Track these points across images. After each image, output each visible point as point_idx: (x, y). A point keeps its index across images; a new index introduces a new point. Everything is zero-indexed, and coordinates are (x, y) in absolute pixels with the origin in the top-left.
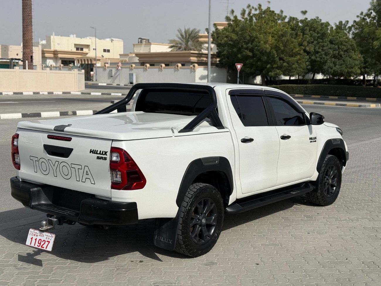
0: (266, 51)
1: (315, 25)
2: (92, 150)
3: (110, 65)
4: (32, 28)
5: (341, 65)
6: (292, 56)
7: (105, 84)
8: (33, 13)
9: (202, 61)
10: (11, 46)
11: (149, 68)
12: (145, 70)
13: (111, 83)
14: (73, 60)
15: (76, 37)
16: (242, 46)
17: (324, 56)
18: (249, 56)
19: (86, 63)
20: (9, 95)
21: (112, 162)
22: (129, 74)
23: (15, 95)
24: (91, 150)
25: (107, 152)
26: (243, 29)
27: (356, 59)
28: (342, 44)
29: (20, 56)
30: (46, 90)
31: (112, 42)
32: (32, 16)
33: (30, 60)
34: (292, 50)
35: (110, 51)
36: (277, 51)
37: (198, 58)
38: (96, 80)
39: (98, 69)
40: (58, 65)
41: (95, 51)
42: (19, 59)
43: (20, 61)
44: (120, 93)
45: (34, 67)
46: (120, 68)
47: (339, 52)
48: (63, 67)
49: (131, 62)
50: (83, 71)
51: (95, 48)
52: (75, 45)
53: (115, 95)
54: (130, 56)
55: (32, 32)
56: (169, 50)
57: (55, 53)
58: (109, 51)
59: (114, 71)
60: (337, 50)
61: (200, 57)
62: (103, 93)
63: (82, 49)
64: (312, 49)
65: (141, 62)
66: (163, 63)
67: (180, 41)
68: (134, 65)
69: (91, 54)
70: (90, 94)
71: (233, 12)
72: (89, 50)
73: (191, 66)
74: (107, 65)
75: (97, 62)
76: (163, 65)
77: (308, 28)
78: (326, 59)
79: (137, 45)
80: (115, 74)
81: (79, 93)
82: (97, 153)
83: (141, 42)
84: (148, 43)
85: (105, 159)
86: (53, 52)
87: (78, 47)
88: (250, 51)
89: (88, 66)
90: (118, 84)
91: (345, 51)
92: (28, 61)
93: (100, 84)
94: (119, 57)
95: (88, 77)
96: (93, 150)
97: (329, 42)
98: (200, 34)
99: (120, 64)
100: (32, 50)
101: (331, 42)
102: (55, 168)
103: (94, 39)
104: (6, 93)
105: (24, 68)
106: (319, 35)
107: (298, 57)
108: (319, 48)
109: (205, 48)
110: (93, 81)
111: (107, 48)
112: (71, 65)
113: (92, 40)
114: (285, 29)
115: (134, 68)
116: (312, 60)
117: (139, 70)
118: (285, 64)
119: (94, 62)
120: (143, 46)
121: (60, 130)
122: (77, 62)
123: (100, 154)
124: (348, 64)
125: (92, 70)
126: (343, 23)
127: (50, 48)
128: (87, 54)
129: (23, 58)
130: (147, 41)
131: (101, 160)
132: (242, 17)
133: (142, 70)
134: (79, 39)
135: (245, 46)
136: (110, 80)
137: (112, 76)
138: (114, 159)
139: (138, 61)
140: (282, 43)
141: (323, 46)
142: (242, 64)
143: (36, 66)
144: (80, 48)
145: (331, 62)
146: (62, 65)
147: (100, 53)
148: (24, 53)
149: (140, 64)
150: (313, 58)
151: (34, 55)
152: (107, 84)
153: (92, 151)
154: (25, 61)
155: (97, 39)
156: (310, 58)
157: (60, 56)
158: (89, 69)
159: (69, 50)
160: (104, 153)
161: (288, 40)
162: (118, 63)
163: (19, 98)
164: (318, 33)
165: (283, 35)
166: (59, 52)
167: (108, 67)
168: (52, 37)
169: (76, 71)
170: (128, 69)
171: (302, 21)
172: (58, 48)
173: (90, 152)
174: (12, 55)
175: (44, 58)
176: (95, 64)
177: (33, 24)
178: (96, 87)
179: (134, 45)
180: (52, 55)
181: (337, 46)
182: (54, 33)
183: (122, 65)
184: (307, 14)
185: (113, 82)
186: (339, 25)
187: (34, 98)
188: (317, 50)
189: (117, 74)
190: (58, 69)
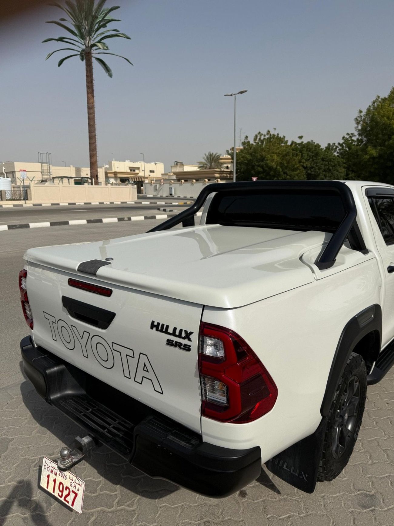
0: (273, 167)
1: (310, 147)
2: (156, 324)
3: (155, 181)
4: (96, 154)
5: (330, 177)
6: (293, 170)
7: (152, 196)
8: (97, 142)
9: (223, 176)
10: (82, 168)
11: (184, 183)
12: (181, 184)
13: (156, 195)
14: (128, 178)
15: (130, 162)
16: (255, 164)
17: (317, 170)
18: (260, 171)
19: (138, 180)
20: (81, 205)
21: (202, 358)
22: (169, 188)
23: (86, 205)
24: (153, 322)
25: (191, 333)
26: (255, 151)
27: (341, 172)
28: (331, 161)
29: (89, 176)
30: (109, 201)
31: (156, 165)
32: (96, 144)
33: (96, 178)
34: (294, 166)
35: (155, 172)
36: (281, 167)
37: (220, 175)
38: (145, 193)
39: (146, 185)
40: (118, 182)
41: (143, 172)
42: (88, 178)
43: (88, 179)
44: (164, 202)
45: (99, 184)
46: (162, 183)
47: (329, 167)
48: (121, 184)
49: (171, 179)
50: (136, 186)
51: (143, 170)
52: (130, 168)
53: (160, 204)
54: (169, 175)
55: (97, 157)
56: (198, 170)
57: (115, 173)
58: (153, 172)
59: (158, 186)
60: (327, 166)
61: (222, 174)
62: (151, 202)
63: (134, 171)
64: (309, 165)
65: (178, 178)
66: (194, 179)
67: (206, 162)
68: (172, 181)
69: (141, 174)
70: (141, 203)
71: (247, 137)
72: (140, 171)
73: (215, 181)
74: (153, 182)
75: (146, 179)
76: (194, 181)
77: (305, 149)
78: (319, 173)
79: (173, 166)
80: (159, 188)
81: (133, 203)
82: (166, 332)
83: (177, 164)
84: (181, 165)
85: (187, 348)
86: (113, 173)
87: (131, 169)
88: (261, 168)
89: (139, 183)
90: (162, 195)
91: (334, 166)
92: (94, 179)
93: (148, 196)
94: (161, 176)
95: (139, 191)
96: (158, 324)
97: (321, 159)
98: (221, 157)
99: (162, 181)
100: (97, 171)
101: (323, 159)
102: (84, 342)
103: (143, 163)
104: (79, 204)
105: (92, 184)
106: (313, 154)
107: (298, 171)
108: (314, 165)
109: (224, 167)
110: (143, 194)
111: (152, 170)
112: (127, 182)
113: (141, 164)
114: (288, 150)
115: (173, 183)
116: (308, 173)
117: (177, 184)
118: (288, 177)
119: (143, 180)
120: (178, 167)
121: (89, 271)
122: (131, 180)
123: (174, 334)
124: (335, 176)
125: (142, 186)
126: (331, 145)
127: (112, 170)
128: (138, 174)
129: (91, 177)
130: (181, 164)
131: (177, 349)
132: (254, 141)
133: (179, 184)
134: (132, 163)
135: (257, 164)
136: (155, 193)
137: (157, 190)
138: (209, 351)
139: (175, 178)
140: (286, 161)
141: (317, 163)
142: (257, 177)
143: (101, 183)
144: (132, 169)
145: (323, 175)
146: (120, 182)
147: (147, 174)
148: (91, 173)
149: (177, 180)
150: (309, 172)
151: (99, 174)
152: (153, 196)
153: (155, 326)
154: (92, 179)
155: (145, 163)
156: (306, 172)
157: (119, 175)
158: (140, 185)
159: (125, 171)
160: (183, 335)
161: (291, 158)
162: (161, 180)
163: (88, 207)
164: (312, 152)
165: (286, 155)
166: (118, 173)
167: (154, 183)
168: (113, 162)
169: (130, 186)
170: (168, 185)
171: (299, 144)
172: (117, 170)
173: (152, 328)
174: (83, 175)
175: (107, 178)
176: (144, 181)
177: (97, 150)
178: (145, 198)
179: (172, 167)
180: (113, 175)
181: (327, 163)
182: (114, 159)
183: (164, 181)
184: (303, 138)
185: (158, 194)
186: (328, 147)
187: (99, 207)
188: (312, 166)
189: (160, 188)
190: (118, 185)
